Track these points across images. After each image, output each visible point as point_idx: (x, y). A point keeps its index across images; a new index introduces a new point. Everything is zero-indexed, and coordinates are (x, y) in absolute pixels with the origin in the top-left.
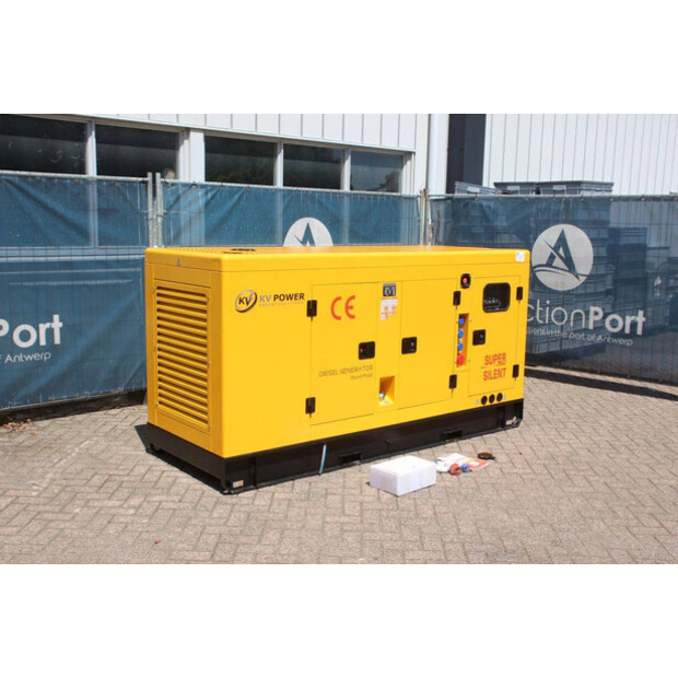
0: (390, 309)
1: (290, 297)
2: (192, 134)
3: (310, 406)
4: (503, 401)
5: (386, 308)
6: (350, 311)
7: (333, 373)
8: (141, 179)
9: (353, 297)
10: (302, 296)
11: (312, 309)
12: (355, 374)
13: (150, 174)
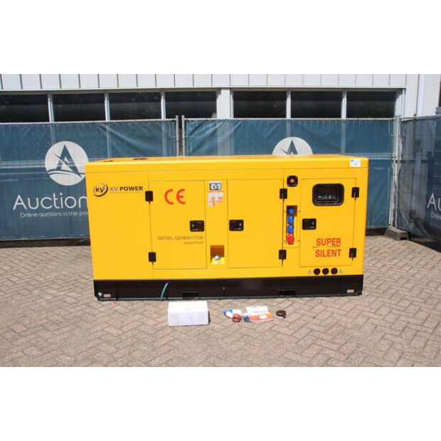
0: (216, 199)
1: (132, 189)
2: (222, 91)
3: (152, 257)
4: (337, 274)
5: (213, 198)
6: (181, 199)
7: (169, 238)
8: (171, 119)
9: (183, 190)
10: (141, 188)
11: (149, 196)
12: (188, 241)
13: (177, 117)
